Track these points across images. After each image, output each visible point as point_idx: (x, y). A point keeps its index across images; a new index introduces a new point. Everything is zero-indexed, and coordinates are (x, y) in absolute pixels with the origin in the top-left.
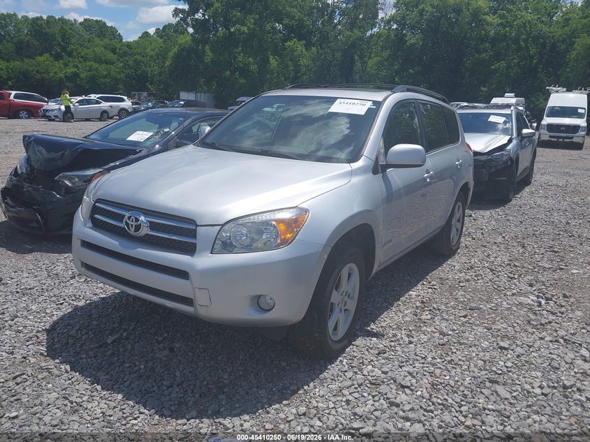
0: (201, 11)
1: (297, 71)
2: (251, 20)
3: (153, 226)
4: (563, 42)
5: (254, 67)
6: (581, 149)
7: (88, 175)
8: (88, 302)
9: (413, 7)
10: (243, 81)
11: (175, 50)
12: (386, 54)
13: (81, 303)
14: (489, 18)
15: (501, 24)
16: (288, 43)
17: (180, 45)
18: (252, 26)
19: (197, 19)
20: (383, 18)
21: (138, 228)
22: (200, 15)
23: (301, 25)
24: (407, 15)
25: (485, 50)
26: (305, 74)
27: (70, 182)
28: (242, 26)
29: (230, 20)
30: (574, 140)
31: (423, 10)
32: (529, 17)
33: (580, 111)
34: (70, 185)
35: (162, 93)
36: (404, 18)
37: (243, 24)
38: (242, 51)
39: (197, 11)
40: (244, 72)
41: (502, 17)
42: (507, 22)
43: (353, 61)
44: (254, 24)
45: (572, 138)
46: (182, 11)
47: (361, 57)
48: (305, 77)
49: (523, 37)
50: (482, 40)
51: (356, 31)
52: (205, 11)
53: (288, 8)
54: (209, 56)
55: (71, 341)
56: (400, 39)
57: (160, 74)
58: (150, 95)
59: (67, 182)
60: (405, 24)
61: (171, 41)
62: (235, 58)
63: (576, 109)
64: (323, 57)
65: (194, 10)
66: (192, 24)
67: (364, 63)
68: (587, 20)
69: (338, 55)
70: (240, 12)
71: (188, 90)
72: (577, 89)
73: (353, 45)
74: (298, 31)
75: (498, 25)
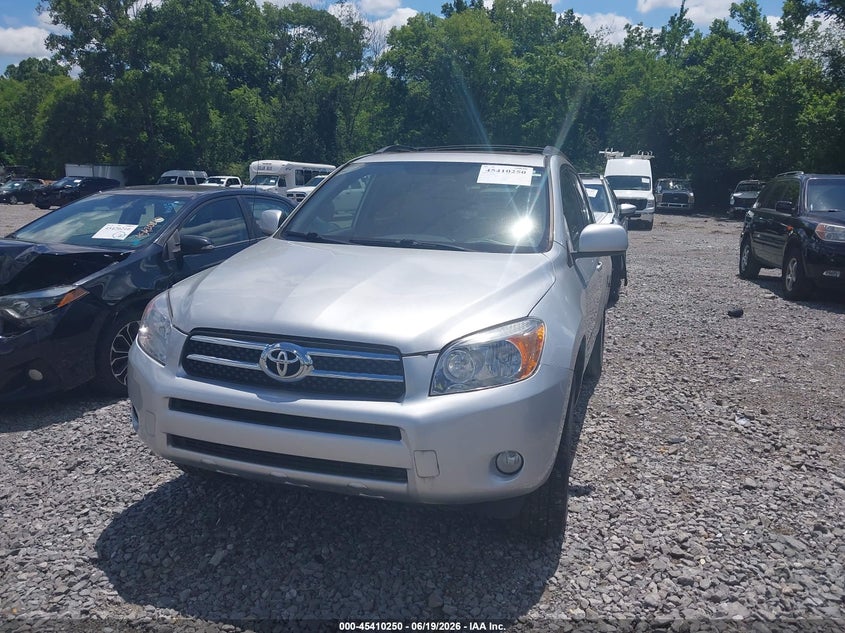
0: (94, 40)
1: (252, 132)
2: (176, 55)
3: (319, 363)
4: (606, 93)
5: (186, 127)
6: (650, 229)
7: (51, 298)
8: (130, 504)
9: (412, 43)
10: (170, 146)
11: (50, 99)
12: (379, 108)
13: (120, 508)
14: (513, 61)
15: (530, 69)
16: (235, 92)
17: (58, 92)
18: (178, 66)
19: (88, 53)
20: (370, 58)
21: (293, 368)
22: (93, 46)
23: (251, 64)
24: (407, 54)
25: (511, 104)
26: (264, 136)
27: (17, 312)
28: (163, 64)
29: (141, 56)
30: (642, 218)
31: (427, 48)
32: (564, 62)
33: (644, 181)
34: (17, 316)
35: (32, 167)
36: (402, 59)
37: (165, 62)
38: (166, 101)
39: (88, 40)
40: (171, 133)
41: (529, 60)
42: (537, 67)
43: (334, 119)
44: (181, 61)
45: (639, 215)
46: (63, 40)
47: (345, 112)
48: (264, 140)
49: (559, 86)
50: (507, 90)
51: (337, 75)
52: (102, 40)
53: (234, 41)
54: (110, 110)
55: (149, 572)
56: (399, 87)
57: (25, 137)
58: (9, 170)
59: (11, 313)
60: (403, 67)
61: (41, 86)
62: (154, 113)
63: (640, 178)
64: (290, 112)
65: (81, 38)
66: (80, 59)
67: (349, 120)
68: (632, 67)
69: (314, 109)
70: (158, 43)
71: (79, 162)
72: (636, 153)
73: (334, 96)
74: (249, 74)
75: (525, 72)
